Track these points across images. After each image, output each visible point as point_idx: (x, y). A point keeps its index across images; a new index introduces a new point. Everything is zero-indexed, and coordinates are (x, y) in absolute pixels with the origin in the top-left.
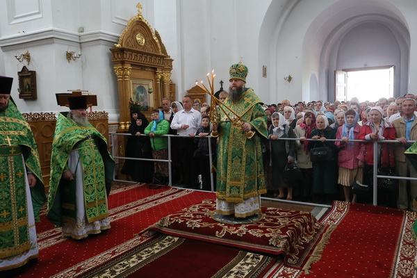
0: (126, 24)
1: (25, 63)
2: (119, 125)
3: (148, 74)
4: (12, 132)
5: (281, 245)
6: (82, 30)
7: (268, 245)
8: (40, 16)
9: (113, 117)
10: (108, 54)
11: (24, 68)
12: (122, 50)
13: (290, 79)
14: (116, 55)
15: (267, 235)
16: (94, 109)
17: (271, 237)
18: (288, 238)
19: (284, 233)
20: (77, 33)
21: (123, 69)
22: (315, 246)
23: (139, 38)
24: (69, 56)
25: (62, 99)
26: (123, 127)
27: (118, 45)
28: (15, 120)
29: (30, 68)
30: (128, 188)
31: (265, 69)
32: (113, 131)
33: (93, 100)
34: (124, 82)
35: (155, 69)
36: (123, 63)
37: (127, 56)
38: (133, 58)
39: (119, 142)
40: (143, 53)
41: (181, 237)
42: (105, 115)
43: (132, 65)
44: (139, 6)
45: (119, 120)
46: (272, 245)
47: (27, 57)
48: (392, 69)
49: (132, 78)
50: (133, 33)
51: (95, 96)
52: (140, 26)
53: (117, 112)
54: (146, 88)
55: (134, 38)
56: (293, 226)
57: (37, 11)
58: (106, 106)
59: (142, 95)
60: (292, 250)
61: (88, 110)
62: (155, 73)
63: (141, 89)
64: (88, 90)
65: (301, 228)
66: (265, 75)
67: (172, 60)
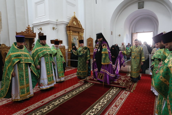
0: (71, 18)
1: (40, 31)
2: (68, 50)
3: (77, 34)
4: (48, 50)
5: (124, 85)
6: (57, 20)
7: (119, 85)
8: (45, 16)
9: (66, 47)
10: (65, 28)
11: (40, 32)
12: (70, 27)
13: (120, 35)
14: (68, 28)
15: (119, 82)
16: (62, 45)
17: (120, 83)
18: (125, 83)
19: (124, 82)
20: (56, 21)
21: (70, 32)
22: (133, 86)
23: (74, 22)
24: (53, 28)
25: (52, 42)
26: (69, 50)
27: (68, 25)
28: (48, 47)
29: (42, 32)
30: (72, 69)
31: (112, 32)
32: (66, 51)
33: (61, 42)
34: (70, 36)
35: (79, 32)
36: (70, 30)
37: (71, 28)
38: (73, 29)
39: (68, 55)
40: (75, 27)
41: (93, 83)
42: (64, 46)
43: (72, 31)
44: (74, 13)
45: (68, 48)
46: (121, 85)
47: (41, 29)
48: (152, 32)
49: (72, 35)
50: (73, 21)
51: (62, 41)
52: (75, 19)
53: (68, 46)
54: (76, 38)
55: (73, 23)
56: (126, 80)
57: (44, 15)
58: (65, 44)
59: (75, 40)
60: (127, 87)
61: (60, 45)
62: (79, 34)
63: (75, 38)
64: (60, 39)
65: (129, 80)
66: (112, 34)
67: (84, 30)
